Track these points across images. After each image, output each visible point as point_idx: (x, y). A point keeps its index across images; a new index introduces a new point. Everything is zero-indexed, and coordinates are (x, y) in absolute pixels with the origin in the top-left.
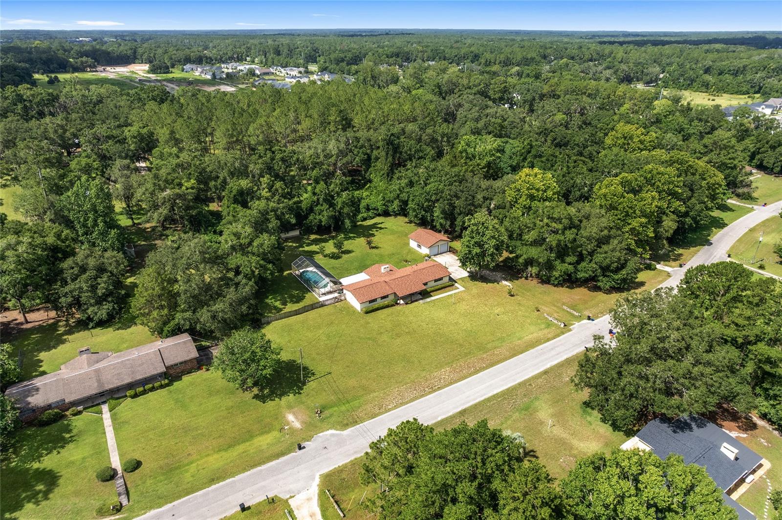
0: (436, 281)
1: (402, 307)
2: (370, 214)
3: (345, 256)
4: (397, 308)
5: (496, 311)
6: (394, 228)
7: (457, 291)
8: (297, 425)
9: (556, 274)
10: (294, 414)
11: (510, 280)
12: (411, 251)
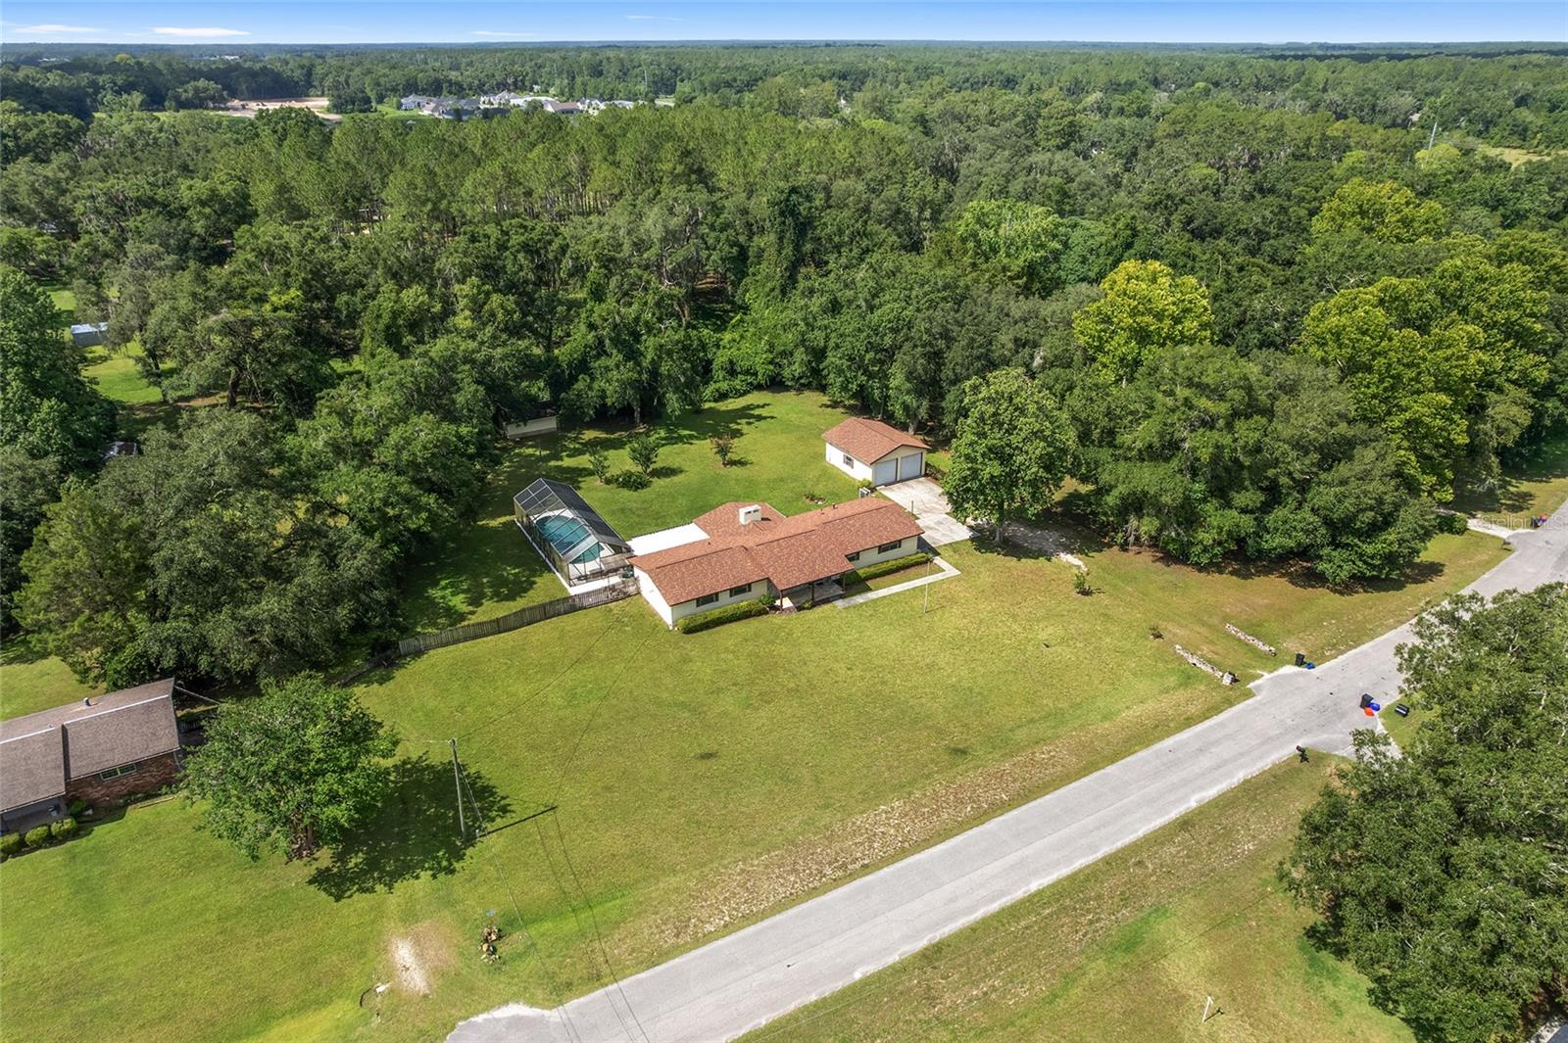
0: (882, 549)
1: (787, 617)
2: (737, 383)
3: (658, 483)
4: (775, 619)
5: (1043, 636)
6: (793, 416)
7: (939, 576)
8: (416, 980)
9: (1205, 537)
10: (417, 942)
11: (1081, 551)
12: (829, 473)
